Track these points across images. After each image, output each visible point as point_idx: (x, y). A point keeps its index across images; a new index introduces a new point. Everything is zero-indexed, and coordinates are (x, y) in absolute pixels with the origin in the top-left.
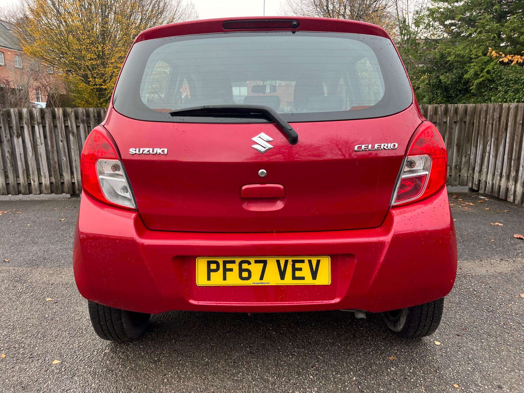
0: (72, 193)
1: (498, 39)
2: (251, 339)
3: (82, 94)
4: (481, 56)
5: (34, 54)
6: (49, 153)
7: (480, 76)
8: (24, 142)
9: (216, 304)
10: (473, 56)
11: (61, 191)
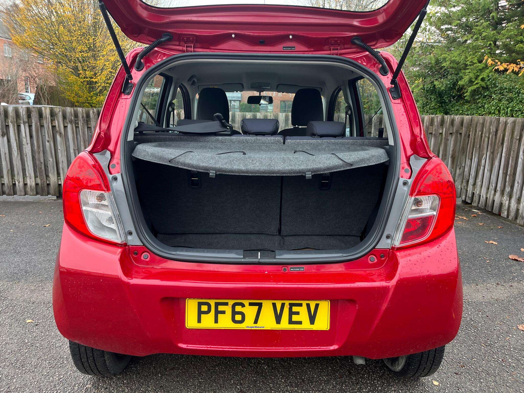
0: (58, 195)
1: (494, 47)
2: (241, 375)
3: (72, 87)
4: (476, 63)
5: (24, 45)
6: (35, 153)
7: (475, 83)
8: (9, 141)
9: (206, 349)
10: (468, 63)
11: (47, 193)
